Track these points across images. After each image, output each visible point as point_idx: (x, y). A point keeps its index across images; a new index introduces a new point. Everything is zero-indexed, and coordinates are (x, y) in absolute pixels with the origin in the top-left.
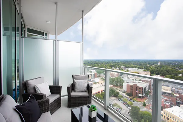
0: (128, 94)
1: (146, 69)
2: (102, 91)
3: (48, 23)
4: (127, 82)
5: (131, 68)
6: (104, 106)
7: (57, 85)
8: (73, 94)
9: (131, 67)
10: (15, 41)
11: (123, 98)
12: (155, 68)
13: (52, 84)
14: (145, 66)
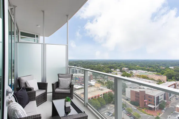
0: (133, 103)
1: (160, 71)
2: (98, 96)
3: (38, 27)
4: (130, 88)
5: (137, 70)
6: (83, 102)
7: (44, 82)
8: (57, 90)
9: (136, 68)
10: (11, 43)
11: (126, 107)
12: (174, 72)
13: (40, 81)
14: (158, 68)
